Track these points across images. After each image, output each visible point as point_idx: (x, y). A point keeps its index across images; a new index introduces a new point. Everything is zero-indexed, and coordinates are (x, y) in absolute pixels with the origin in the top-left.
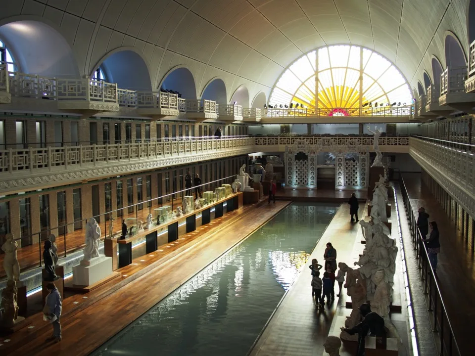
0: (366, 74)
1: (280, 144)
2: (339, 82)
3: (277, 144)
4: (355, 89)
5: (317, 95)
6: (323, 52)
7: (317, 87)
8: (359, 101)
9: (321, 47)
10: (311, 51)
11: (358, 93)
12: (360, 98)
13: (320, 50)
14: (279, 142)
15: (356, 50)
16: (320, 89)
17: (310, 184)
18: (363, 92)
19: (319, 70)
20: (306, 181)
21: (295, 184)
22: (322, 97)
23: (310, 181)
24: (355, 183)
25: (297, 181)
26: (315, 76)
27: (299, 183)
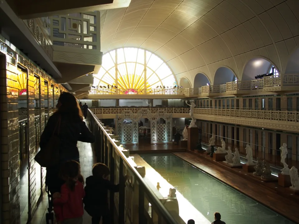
0: (148, 67)
1: (104, 113)
2: (131, 72)
3: (101, 113)
4: (142, 77)
5: (116, 80)
6: (120, 51)
7: (116, 74)
8: (144, 84)
9: (119, 48)
10: (112, 50)
11: (144, 80)
12: (145, 83)
13: (118, 50)
14: (102, 112)
15: (142, 51)
16: (119, 76)
17: (134, 141)
18: (147, 78)
19: (118, 63)
20: (131, 139)
21: (123, 141)
22: (120, 81)
23: (134, 138)
24: (163, 139)
25: (124, 139)
26: (115, 67)
27: (126, 140)
